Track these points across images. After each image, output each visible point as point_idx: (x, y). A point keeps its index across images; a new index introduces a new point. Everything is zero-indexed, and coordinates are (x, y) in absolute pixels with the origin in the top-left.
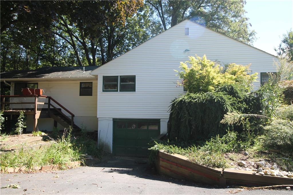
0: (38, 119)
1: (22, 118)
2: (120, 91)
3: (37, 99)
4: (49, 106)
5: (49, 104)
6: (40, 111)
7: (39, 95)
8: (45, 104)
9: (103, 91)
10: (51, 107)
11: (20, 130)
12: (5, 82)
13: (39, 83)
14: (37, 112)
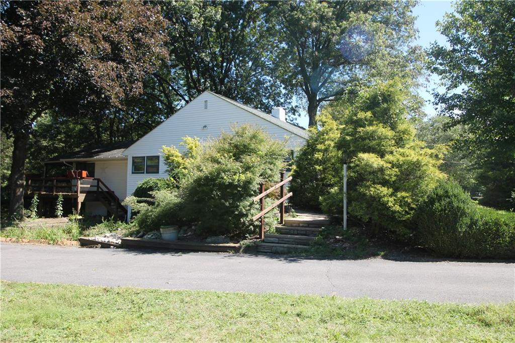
0: (82, 203)
1: (61, 201)
2: (146, 173)
3: (79, 182)
4: (98, 189)
5: (98, 186)
6: (85, 194)
7: (82, 178)
8: (91, 186)
9: (133, 173)
10: (100, 190)
11: (60, 213)
12: (64, 162)
13: (96, 163)
14: (79, 194)
